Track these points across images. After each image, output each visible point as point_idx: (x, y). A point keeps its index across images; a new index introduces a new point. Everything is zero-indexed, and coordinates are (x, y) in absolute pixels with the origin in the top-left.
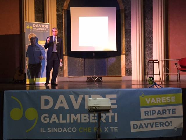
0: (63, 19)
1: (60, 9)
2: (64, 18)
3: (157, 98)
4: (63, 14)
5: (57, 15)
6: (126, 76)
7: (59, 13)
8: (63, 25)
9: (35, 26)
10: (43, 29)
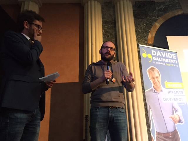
1: (143, 43)
9: (155, 54)
10: (169, 60)
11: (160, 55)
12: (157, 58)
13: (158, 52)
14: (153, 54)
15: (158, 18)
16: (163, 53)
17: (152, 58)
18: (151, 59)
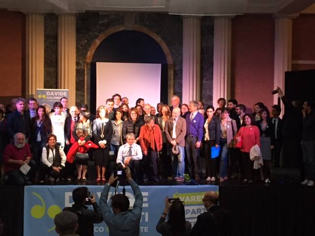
0: (84, 75)
1: (81, 61)
2: (87, 75)
3: (192, 197)
4: (86, 69)
5: (77, 70)
7: (80, 66)
8: (84, 85)
9: (49, 94)
12: (50, 97)
13: (52, 92)
14: (47, 95)
15: (99, 35)
16: (56, 93)
18: (45, 98)
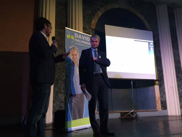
1: (87, 27)
4: (91, 34)
6: (162, 110)
7: (86, 31)
9: (77, 37)
10: (87, 42)
11: (81, 38)
12: (78, 40)
16: (84, 37)
17: (75, 39)
18: (73, 40)
